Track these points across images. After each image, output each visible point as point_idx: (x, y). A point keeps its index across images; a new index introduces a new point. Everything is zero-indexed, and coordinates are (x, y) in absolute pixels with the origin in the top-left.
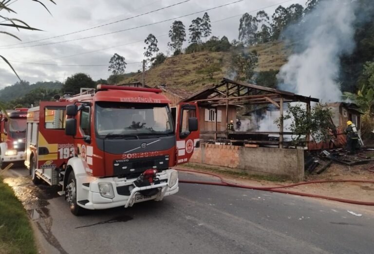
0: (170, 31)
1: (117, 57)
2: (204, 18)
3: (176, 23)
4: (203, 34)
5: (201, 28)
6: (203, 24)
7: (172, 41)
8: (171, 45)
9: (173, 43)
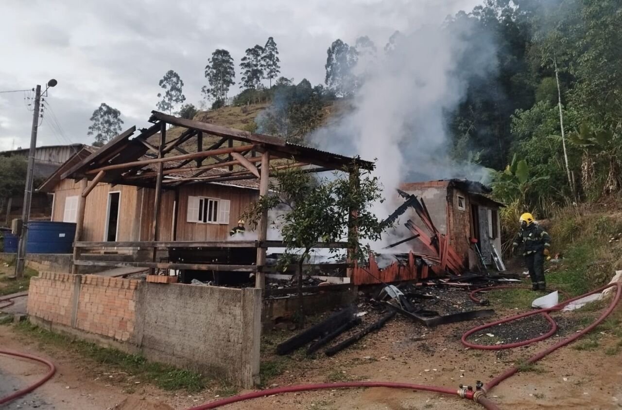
0: (208, 67)
1: (104, 109)
2: (266, 46)
3: (218, 52)
4: (265, 73)
5: (263, 62)
6: (265, 57)
7: (211, 84)
8: (208, 91)
9: (213, 87)
